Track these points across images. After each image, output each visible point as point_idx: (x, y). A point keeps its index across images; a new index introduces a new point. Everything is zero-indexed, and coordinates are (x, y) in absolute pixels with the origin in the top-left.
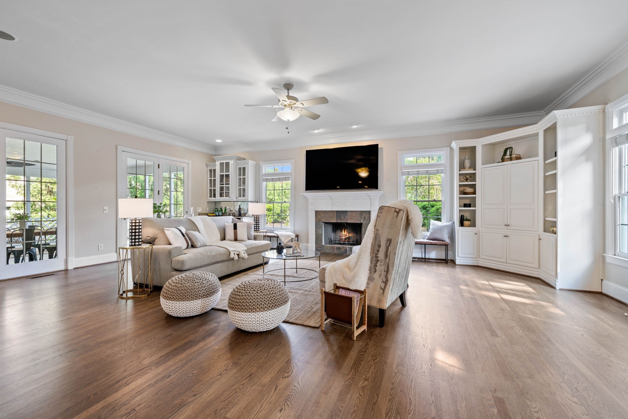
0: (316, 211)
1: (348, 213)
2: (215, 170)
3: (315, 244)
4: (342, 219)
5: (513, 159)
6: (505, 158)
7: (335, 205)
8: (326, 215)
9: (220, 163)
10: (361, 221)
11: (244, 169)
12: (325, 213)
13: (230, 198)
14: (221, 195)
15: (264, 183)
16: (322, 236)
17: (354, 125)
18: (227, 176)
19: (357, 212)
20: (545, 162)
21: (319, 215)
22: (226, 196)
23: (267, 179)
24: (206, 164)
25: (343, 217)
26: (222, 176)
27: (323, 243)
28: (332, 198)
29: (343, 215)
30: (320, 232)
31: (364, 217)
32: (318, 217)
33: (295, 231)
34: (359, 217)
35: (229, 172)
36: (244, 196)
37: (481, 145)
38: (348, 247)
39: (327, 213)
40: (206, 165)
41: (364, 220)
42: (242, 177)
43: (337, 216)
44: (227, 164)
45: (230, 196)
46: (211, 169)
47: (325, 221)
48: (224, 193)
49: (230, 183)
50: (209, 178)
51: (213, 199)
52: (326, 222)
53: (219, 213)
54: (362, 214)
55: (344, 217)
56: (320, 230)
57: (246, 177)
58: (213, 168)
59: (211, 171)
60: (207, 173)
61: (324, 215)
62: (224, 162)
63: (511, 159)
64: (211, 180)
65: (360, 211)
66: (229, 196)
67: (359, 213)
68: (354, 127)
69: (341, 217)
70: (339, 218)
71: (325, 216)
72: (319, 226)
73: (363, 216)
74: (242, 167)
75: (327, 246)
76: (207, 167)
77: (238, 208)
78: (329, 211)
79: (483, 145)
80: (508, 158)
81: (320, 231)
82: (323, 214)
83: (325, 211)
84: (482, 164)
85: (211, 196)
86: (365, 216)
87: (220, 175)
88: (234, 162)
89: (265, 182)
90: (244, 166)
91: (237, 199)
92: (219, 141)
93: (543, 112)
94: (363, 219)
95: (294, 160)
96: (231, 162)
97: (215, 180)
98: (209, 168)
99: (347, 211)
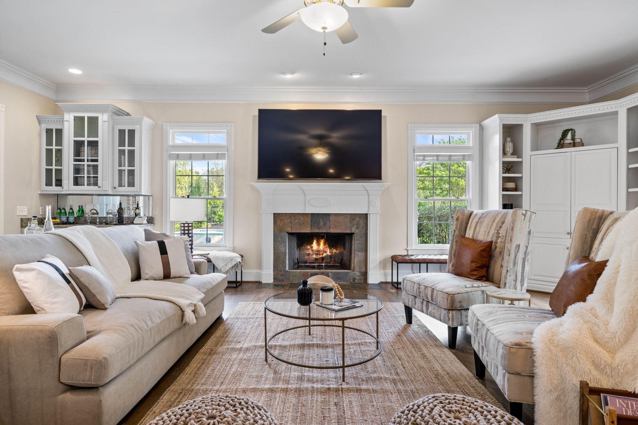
0: (274, 214)
1: (332, 218)
2: (59, 132)
3: (274, 271)
4: (320, 228)
5: (576, 144)
6: (565, 142)
7: (310, 205)
8: (292, 220)
9: (75, 117)
10: (351, 230)
11: (132, 133)
12: (291, 217)
13: (99, 187)
14: (76, 182)
15: (172, 163)
16: (285, 256)
17: (356, 73)
18: (94, 145)
19: (346, 216)
20: (628, 151)
21: (281, 220)
22: (89, 185)
23: (178, 155)
24: (36, 116)
25: (322, 224)
26: (78, 145)
27: (287, 269)
28: (304, 192)
29: (323, 220)
30: (282, 249)
31: (358, 224)
32: (278, 224)
33: (235, 249)
34: (349, 224)
35: (98, 137)
36: (131, 184)
37: (530, 124)
38: (331, 272)
39: (294, 217)
40: (38, 119)
41: (357, 228)
42: (127, 148)
43: (311, 221)
44: (93, 121)
45: (99, 185)
46: (50, 127)
47: (291, 230)
48: (86, 179)
49: (100, 158)
50: (44, 147)
51: (54, 189)
52: (293, 232)
53: (68, 218)
54: (353, 219)
55: (325, 224)
56: (283, 245)
57: (136, 148)
58: (54, 127)
59: (49, 132)
60: (40, 135)
61: (289, 220)
62: (86, 115)
63: (574, 145)
64: (49, 152)
65: (351, 214)
66: (96, 184)
67: (349, 217)
68: (356, 77)
69: (319, 223)
70: (316, 225)
71: (291, 222)
72: (280, 239)
73: (355, 222)
74: (127, 128)
75: (295, 272)
76: (40, 123)
77: (117, 207)
78: (298, 214)
79: (532, 124)
80: (570, 144)
81: (281, 247)
82: (287, 220)
83: (291, 213)
84: (532, 150)
85: (49, 183)
86: (358, 222)
87: (75, 141)
88: (108, 118)
89: (174, 159)
90: (131, 128)
91: (115, 190)
92: (75, 71)
93: (586, 89)
94: (355, 226)
95: (233, 124)
96: (103, 118)
97: (59, 152)
98: (44, 126)
99: (329, 214)
